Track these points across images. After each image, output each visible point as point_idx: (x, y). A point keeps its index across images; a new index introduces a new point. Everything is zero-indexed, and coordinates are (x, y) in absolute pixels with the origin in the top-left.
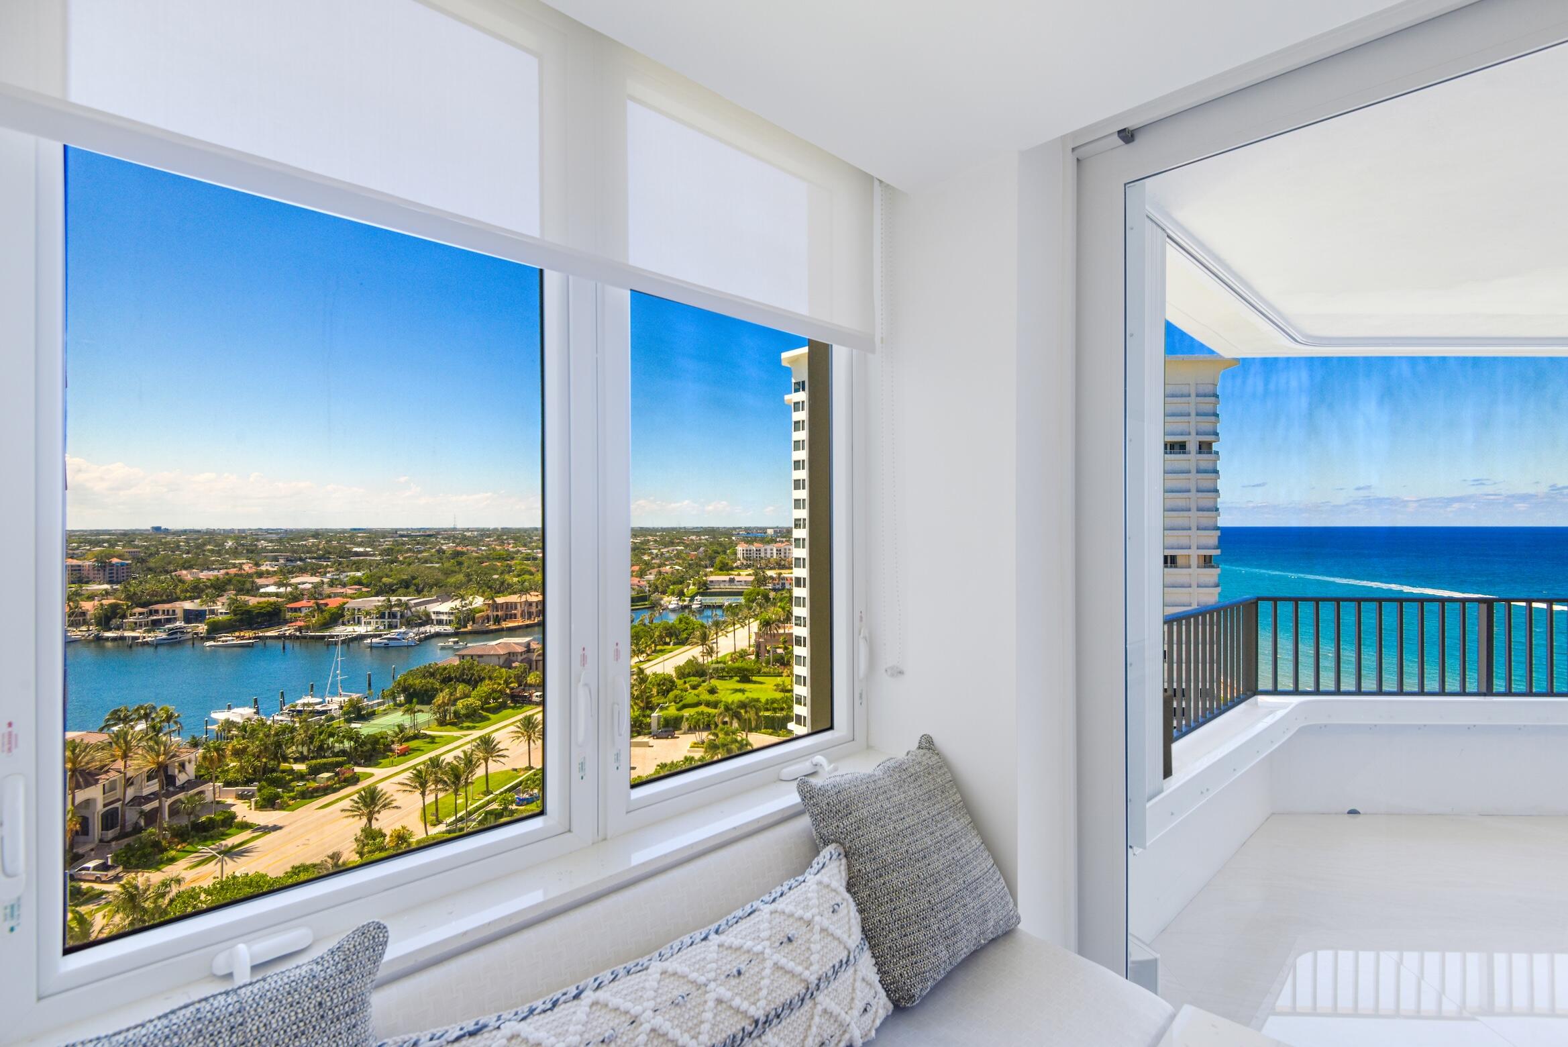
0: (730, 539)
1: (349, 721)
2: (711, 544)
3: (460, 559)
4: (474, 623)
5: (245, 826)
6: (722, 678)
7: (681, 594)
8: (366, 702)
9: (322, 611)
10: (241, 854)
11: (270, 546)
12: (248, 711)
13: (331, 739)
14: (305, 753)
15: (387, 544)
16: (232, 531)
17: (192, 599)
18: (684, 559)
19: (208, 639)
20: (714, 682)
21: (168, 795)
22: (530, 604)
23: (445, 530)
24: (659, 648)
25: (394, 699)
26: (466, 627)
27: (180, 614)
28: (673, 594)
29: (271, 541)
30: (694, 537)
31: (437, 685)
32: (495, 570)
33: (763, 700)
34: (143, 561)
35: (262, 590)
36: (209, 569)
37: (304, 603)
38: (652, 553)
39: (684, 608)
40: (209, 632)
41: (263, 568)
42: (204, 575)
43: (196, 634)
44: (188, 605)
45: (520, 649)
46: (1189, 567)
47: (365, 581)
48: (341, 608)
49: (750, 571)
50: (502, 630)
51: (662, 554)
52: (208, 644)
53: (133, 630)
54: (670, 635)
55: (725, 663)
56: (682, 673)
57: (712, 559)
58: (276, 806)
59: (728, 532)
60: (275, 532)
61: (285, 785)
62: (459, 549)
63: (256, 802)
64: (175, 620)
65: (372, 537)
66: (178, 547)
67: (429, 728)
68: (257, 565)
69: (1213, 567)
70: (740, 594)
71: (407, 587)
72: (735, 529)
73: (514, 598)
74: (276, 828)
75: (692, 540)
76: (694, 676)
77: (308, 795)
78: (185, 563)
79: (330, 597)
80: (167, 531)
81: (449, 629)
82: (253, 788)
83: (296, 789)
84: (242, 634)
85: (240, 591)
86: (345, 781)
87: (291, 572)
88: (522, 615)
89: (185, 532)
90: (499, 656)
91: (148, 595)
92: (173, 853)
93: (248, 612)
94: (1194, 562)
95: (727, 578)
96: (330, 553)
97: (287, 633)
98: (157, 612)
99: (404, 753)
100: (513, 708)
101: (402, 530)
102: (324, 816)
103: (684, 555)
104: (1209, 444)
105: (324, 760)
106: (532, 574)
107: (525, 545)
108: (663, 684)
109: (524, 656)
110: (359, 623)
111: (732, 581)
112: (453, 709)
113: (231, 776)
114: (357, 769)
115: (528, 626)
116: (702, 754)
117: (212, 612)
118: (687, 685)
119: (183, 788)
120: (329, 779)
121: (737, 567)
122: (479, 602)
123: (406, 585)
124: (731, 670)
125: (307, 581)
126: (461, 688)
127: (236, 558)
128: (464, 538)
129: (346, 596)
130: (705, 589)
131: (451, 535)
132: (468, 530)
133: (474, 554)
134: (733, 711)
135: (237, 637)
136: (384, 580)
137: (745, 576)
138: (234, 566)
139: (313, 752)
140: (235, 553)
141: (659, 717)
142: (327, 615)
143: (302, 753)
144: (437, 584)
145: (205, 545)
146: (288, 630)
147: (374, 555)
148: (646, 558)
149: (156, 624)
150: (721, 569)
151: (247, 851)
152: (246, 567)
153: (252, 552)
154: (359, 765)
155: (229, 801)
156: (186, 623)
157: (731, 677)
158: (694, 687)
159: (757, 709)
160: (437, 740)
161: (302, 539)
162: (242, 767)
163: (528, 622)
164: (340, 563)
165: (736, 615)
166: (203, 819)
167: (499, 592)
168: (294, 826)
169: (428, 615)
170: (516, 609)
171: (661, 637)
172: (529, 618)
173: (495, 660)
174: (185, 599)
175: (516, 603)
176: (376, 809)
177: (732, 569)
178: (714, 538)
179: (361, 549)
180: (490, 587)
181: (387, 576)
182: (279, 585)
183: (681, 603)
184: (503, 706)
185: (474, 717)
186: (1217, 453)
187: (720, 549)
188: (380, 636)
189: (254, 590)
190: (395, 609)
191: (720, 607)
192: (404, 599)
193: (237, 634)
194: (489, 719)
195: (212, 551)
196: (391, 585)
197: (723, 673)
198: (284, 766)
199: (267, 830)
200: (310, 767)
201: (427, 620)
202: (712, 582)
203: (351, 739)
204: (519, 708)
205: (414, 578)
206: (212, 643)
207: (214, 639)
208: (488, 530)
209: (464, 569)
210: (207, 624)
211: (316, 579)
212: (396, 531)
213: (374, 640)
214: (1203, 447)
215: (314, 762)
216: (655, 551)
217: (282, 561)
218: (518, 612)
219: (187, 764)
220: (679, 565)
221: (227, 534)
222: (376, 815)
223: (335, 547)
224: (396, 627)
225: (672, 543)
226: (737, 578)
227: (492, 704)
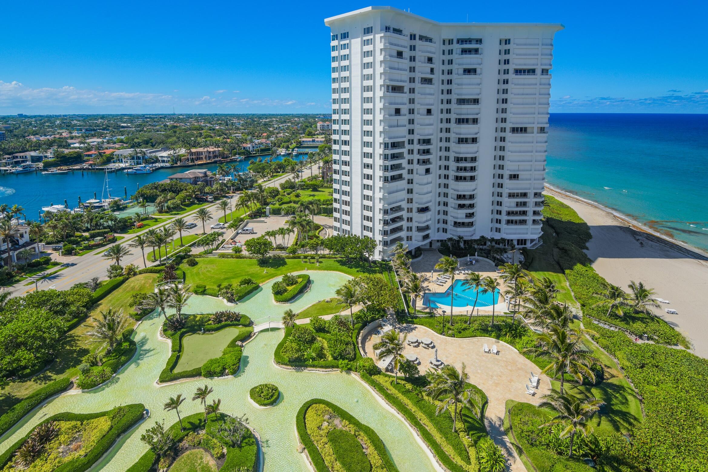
0: (314, 119)
1: (114, 211)
2: (305, 122)
3: (175, 130)
4: (181, 161)
5: (56, 264)
6: (303, 189)
7: (288, 147)
8: (123, 202)
9: (102, 156)
10: (54, 278)
11: (78, 123)
12: (60, 207)
13: (102, 220)
14: (89, 227)
15: (140, 121)
16: (60, 116)
17: (35, 150)
18: (291, 130)
19: (44, 170)
20: (299, 191)
21: (16, 249)
22: (210, 152)
23: (169, 115)
24: (275, 174)
25: (137, 200)
26: (177, 164)
27: (29, 158)
28: (283, 147)
29: (79, 121)
30: (296, 119)
31: (159, 193)
32: (193, 135)
33: (322, 200)
34: (11, 131)
35: (72, 146)
36: (45, 135)
37: (93, 152)
38: (274, 127)
39: (289, 154)
40: (44, 167)
41: (74, 134)
42: (42, 138)
43: (38, 168)
44: (33, 154)
45: (201, 175)
46: (533, 133)
47: (125, 141)
48: (112, 154)
49: (323, 136)
50: (195, 165)
51: (279, 127)
52: (44, 173)
53: (5, 166)
54: (280, 168)
55: (305, 182)
56: (283, 187)
57: (304, 130)
58: (73, 254)
59: (314, 116)
60: (82, 116)
61: (78, 243)
62: (175, 124)
63: (62, 252)
64: (27, 161)
65: (132, 118)
66: (31, 124)
67: (154, 214)
68: (71, 133)
69: (545, 133)
70: (317, 147)
71: (147, 144)
72: (318, 115)
73: (201, 150)
74: (73, 265)
75: (296, 121)
76: (289, 188)
77: (90, 248)
78: (34, 132)
79: (107, 149)
80: (26, 116)
81: (168, 165)
82: (61, 245)
83: (83, 245)
84: (61, 168)
85: (60, 146)
86: (109, 241)
87: (87, 137)
88: (205, 158)
89: (35, 117)
90: (190, 179)
91: (12, 148)
92: (18, 278)
93: (64, 157)
94: (535, 130)
95: (311, 139)
96: (109, 127)
97: (85, 167)
98: (17, 157)
99: (140, 227)
100: (198, 204)
101: (147, 115)
102: (97, 258)
103: (291, 128)
104: (547, 71)
105: (98, 231)
106: (212, 137)
107: (210, 123)
108: (273, 193)
109: (203, 179)
110: (122, 162)
111: (313, 141)
112: (166, 205)
113: (49, 239)
114: (116, 235)
115: (208, 163)
116: (288, 226)
117: (46, 157)
118: (285, 193)
119: (24, 246)
120: (100, 240)
121: (317, 134)
122: (183, 151)
123: (146, 143)
124: (307, 186)
125: (95, 141)
126: (170, 195)
127: (61, 129)
128: (179, 119)
129: (115, 148)
130: (300, 145)
131: (171, 117)
132: (181, 115)
133: (183, 127)
134: (306, 206)
135: (59, 169)
136: (135, 140)
137: (321, 138)
138: (58, 133)
139: (93, 226)
140: (60, 127)
141: (270, 209)
142: (105, 158)
143: (87, 227)
144: (163, 142)
145: (45, 123)
146: (85, 165)
147: (132, 128)
148: (271, 129)
149: (17, 163)
150: (308, 135)
151: (58, 276)
152: (64, 134)
153: (69, 126)
154: (117, 233)
155: (49, 252)
156: (32, 162)
157: (308, 189)
158: (289, 194)
159: (318, 205)
160: (158, 220)
161: (96, 119)
162: (55, 235)
163: (209, 161)
164: (114, 132)
165: (312, 158)
166: (34, 261)
167: (194, 146)
168: (82, 263)
169: (157, 158)
170: (202, 154)
171: (275, 169)
172: (209, 159)
173: (189, 180)
174: (31, 151)
175: (202, 152)
176: (121, 255)
177: (314, 135)
178: (306, 119)
179: (125, 125)
180: (189, 144)
181: (137, 138)
182: (81, 143)
183: (287, 152)
184: (192, 203)
185: (177, 209)
186: (551, 75)
187: (309, 125)
188: (132, 168)
189: (68, 146)
190: (139, 155)
191: (307, 154)
192: (144, 150)
193: (59, 168)
194: (185, 210)
195: (48, 126)
196: (139, 143)
197: (304, 186)
198: (78, 234)
199: (67, 265)
200: (91, 234)
201: (157, 160)
202: (303, 141)
203: (112, 220)
204: (201, 204)
205: (151, 139)
206: (46, 172)
207: (47, 170)
208: (192, 115)
209: (177, 135)
210: (43, 163)
211: (100, 140)
212: (144, 115)
213: (129, 170)
214: (544, 71)
215: (93, 232)
216: (276, 126)
217: (84, 131)
218: (203, 156)
219: (24, 234)
220: (288, 133)
221: (57, 117)
222: (121, 258)
223: (112, 124)
224: (140, 164)
225: (285, 122)
226: (316, 140)
227: (187, 202)
